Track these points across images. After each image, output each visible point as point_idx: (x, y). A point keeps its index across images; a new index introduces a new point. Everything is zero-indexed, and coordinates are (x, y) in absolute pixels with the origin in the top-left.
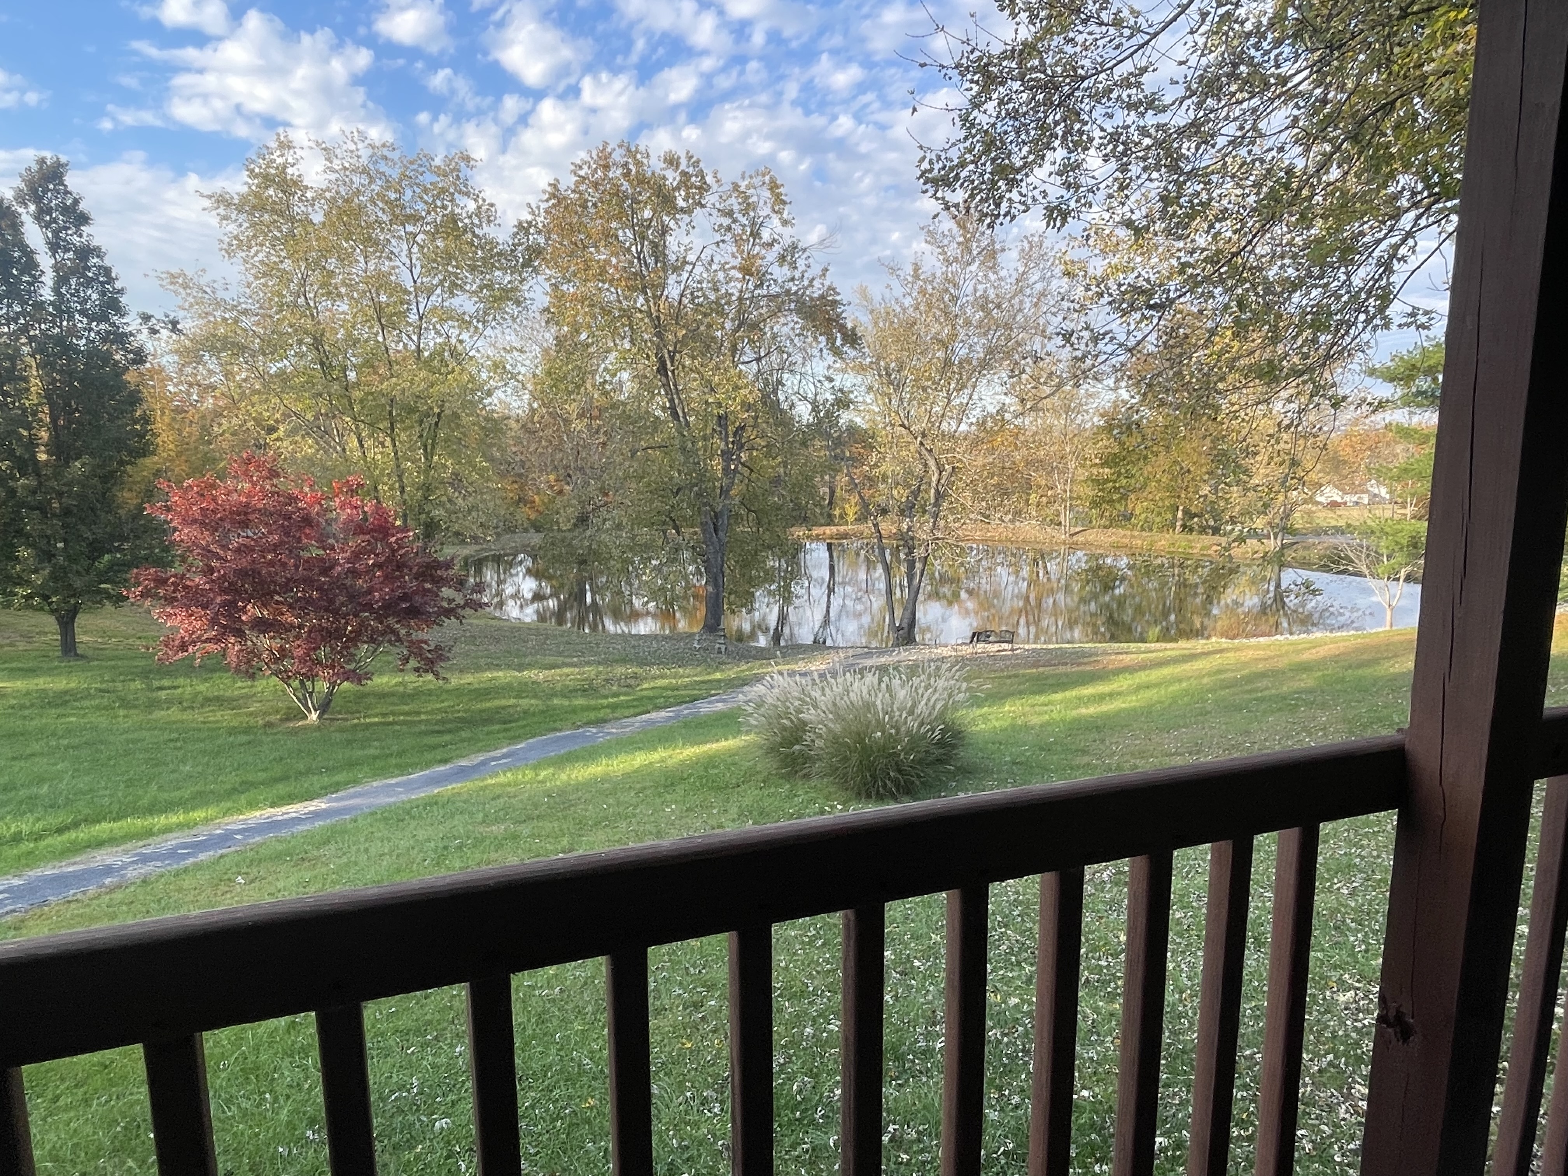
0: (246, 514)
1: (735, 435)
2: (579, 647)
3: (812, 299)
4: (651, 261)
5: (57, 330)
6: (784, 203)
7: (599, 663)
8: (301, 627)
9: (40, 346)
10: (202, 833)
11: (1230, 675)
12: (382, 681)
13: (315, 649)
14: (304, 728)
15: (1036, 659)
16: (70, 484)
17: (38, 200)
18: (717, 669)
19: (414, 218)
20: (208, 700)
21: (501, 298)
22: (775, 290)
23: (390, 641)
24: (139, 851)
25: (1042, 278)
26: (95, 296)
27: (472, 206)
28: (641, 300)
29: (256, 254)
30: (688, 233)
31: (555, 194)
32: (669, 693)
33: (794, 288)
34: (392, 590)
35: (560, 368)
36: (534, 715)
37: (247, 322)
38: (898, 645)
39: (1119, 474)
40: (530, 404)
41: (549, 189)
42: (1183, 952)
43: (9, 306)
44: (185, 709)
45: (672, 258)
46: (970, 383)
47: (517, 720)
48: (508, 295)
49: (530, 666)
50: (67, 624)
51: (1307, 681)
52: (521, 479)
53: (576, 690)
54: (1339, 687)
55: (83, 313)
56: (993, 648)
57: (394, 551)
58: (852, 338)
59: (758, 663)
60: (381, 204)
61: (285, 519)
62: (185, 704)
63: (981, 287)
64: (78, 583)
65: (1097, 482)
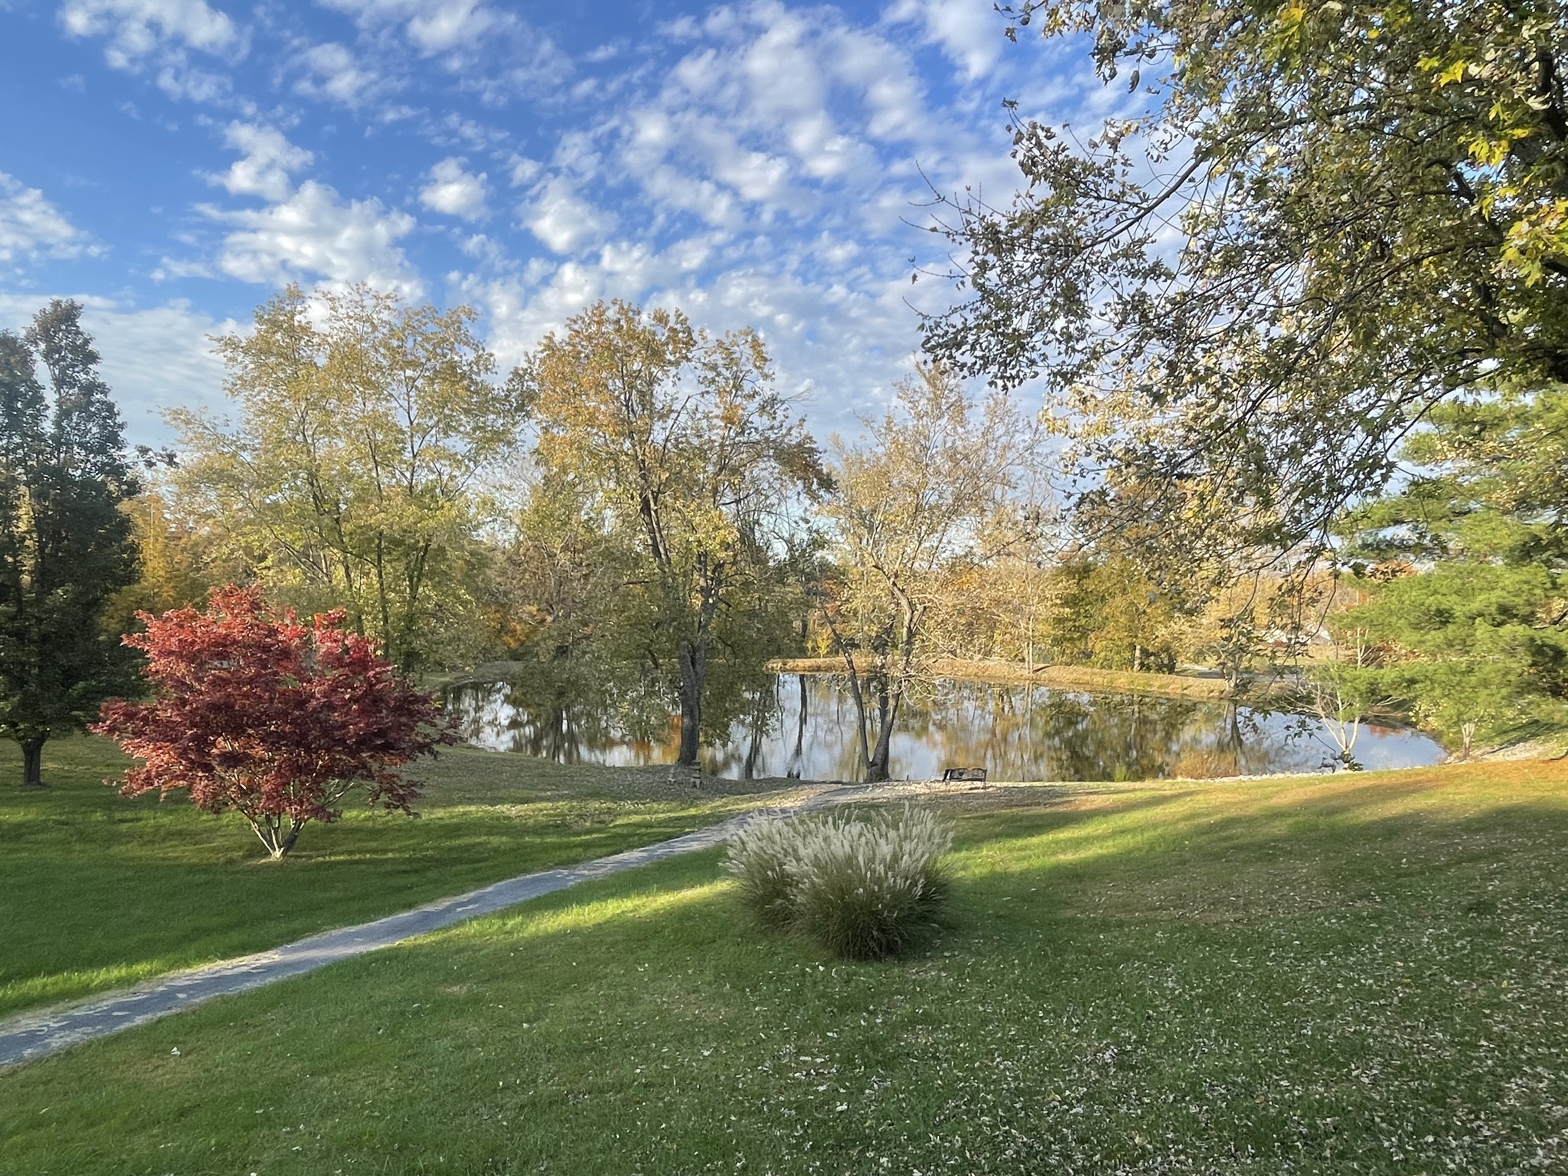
0: (225, 646)
1: (713, 572)
2: (553, 780)
3: (790, 446)
4: (638, 409)
5: (54, 462)
6: (766, 360)
7: (573, 798)
8: (271, 760)
9: (35, 477)
10: (143, 990)
11: (1203, 820)
12: (351, 815)
13: (284, 784)
14: (268, 866)
15: (1010, 798)
16: (51, 611)
17: (48, 339)
18: (691, 805)
19: (414, 364)
20: (171, 835)
21: (492, 440)
22: (755, 437)
23: (362, 775)
24: (71, 1012)
25: (1007, 433)
26: (95, 430)
27: (471, 356)
28: (627, 444)
29: (259, 393)
30: (674, 384)
31: (550, 347)
32: (643, 830)
33: (773, 437)
34: (367, 725)
35: (547, 506)
36: (504, 853)
37: (246, 456)
38: (871, 781)
39: (1078, 614)
40: (517, 538)
41: (545, 341)
42: (1206, 1159)
43: (10, 437)
44: (145, 844)
45: (659, 406)
46: (940, 528)
47: (486, 860)
48: (498, 436)
49: (502, 801)
50: (32, 753)
51: (1280, 828)
52: (504, 607)
53: (548, 826)
54: (1313, 835)
55: (81, 445)
56: (965, 786)
57: (371, 685)
58: (827, 483)
59: (732, 798)
60: (382, 350)
61: (264, 652)
62: (146, 838)
63: (949, 440)
64: (48, 710)
65: (1059, 621)
